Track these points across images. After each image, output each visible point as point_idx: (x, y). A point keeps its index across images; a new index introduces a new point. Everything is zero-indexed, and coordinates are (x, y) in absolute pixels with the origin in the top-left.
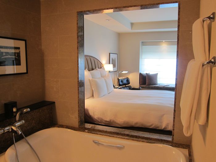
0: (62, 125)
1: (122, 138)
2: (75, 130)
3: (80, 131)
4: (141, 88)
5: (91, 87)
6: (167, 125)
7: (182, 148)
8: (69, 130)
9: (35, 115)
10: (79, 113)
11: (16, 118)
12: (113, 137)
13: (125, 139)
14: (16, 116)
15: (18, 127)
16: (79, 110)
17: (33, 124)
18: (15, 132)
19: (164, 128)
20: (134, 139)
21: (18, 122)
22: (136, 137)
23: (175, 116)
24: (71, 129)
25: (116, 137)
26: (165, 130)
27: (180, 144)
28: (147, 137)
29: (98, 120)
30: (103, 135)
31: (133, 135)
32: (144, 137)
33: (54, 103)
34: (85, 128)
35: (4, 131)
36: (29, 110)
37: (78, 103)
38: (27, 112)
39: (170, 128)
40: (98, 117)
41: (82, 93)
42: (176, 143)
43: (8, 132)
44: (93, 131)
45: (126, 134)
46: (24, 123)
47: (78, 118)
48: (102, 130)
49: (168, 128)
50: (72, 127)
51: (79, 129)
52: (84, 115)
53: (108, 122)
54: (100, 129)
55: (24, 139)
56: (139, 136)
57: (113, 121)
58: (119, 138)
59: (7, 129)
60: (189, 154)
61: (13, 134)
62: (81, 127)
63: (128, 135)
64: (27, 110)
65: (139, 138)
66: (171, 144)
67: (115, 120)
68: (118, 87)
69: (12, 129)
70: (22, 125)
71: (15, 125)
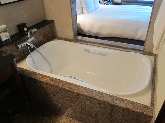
0: (61, 38)
1: (106, 48)
2: (71, 42)
3: (75, 42)
4: (122, 2)
5: (81, 5)
6: (141, 36)
7: (150, 56)
8: (67, 42)
9: (41, 32)
10: (73, 29)
11: (28, 35)
12: (99, 46)
13: (108, 48)
14: (27, 34)
15: (30, 42)
16: (73, 27)
17: (40, 39)
18: (29, 46)
19: (138, 39)
20: (115, 48)
21: (30, 39)
22: (116, 47)
23: (148, 32)
24: (68, 41)
25: (102, 47)
26: (138, 40)
27: (149, 53)
28: (125, 47)
29: (87, 32)
30: (92, 45)
31: (114, 45)
32: (122, 47)
33: (54, 21)
34: (79, 40)
35: (22, 46)
36: (36, 30)
37: (72, 21)
38: (35, 32)
39: (143, 39)
40: (87, 30)
41: (75, 13)
42: (146, 51)
43: (25, 46)
44: (84, 42)
45: (109, 45)
46: (34, 39)
47: (72, 33)
48: (91, 41)
49: (142, 39)
50: (68, 39)
51: (74, 41)
52: (77, 30)
53: (95, 33)
54: (89, 41)
55: (36, 50)
56: (118, 46)
57: (99, 33)
58: (103, 47)
59: (24, 44)
60: (154, 60)
61: (28, 47)
62: (75, 39)
63: (110, 45)
64: (35, 30)
65: (118, 48)
66: (142, 53)
67: (101, 32)
68: (103, 2)
69: (27, 44)
70: (33, 40)
71: (28, 41)
